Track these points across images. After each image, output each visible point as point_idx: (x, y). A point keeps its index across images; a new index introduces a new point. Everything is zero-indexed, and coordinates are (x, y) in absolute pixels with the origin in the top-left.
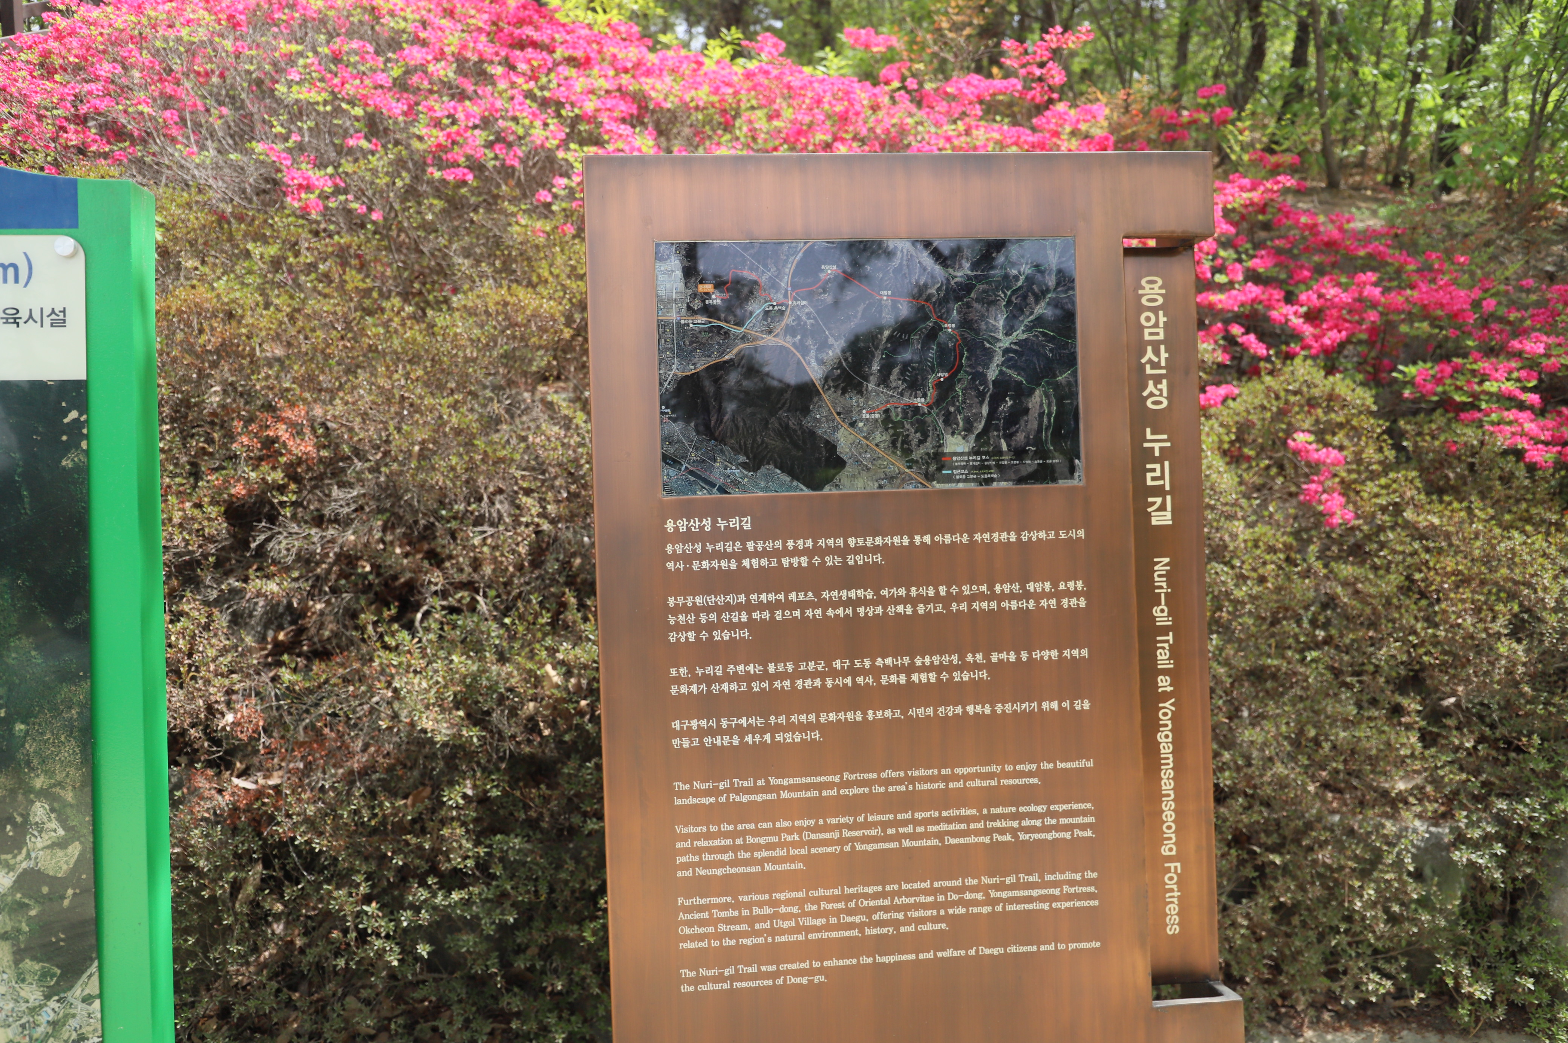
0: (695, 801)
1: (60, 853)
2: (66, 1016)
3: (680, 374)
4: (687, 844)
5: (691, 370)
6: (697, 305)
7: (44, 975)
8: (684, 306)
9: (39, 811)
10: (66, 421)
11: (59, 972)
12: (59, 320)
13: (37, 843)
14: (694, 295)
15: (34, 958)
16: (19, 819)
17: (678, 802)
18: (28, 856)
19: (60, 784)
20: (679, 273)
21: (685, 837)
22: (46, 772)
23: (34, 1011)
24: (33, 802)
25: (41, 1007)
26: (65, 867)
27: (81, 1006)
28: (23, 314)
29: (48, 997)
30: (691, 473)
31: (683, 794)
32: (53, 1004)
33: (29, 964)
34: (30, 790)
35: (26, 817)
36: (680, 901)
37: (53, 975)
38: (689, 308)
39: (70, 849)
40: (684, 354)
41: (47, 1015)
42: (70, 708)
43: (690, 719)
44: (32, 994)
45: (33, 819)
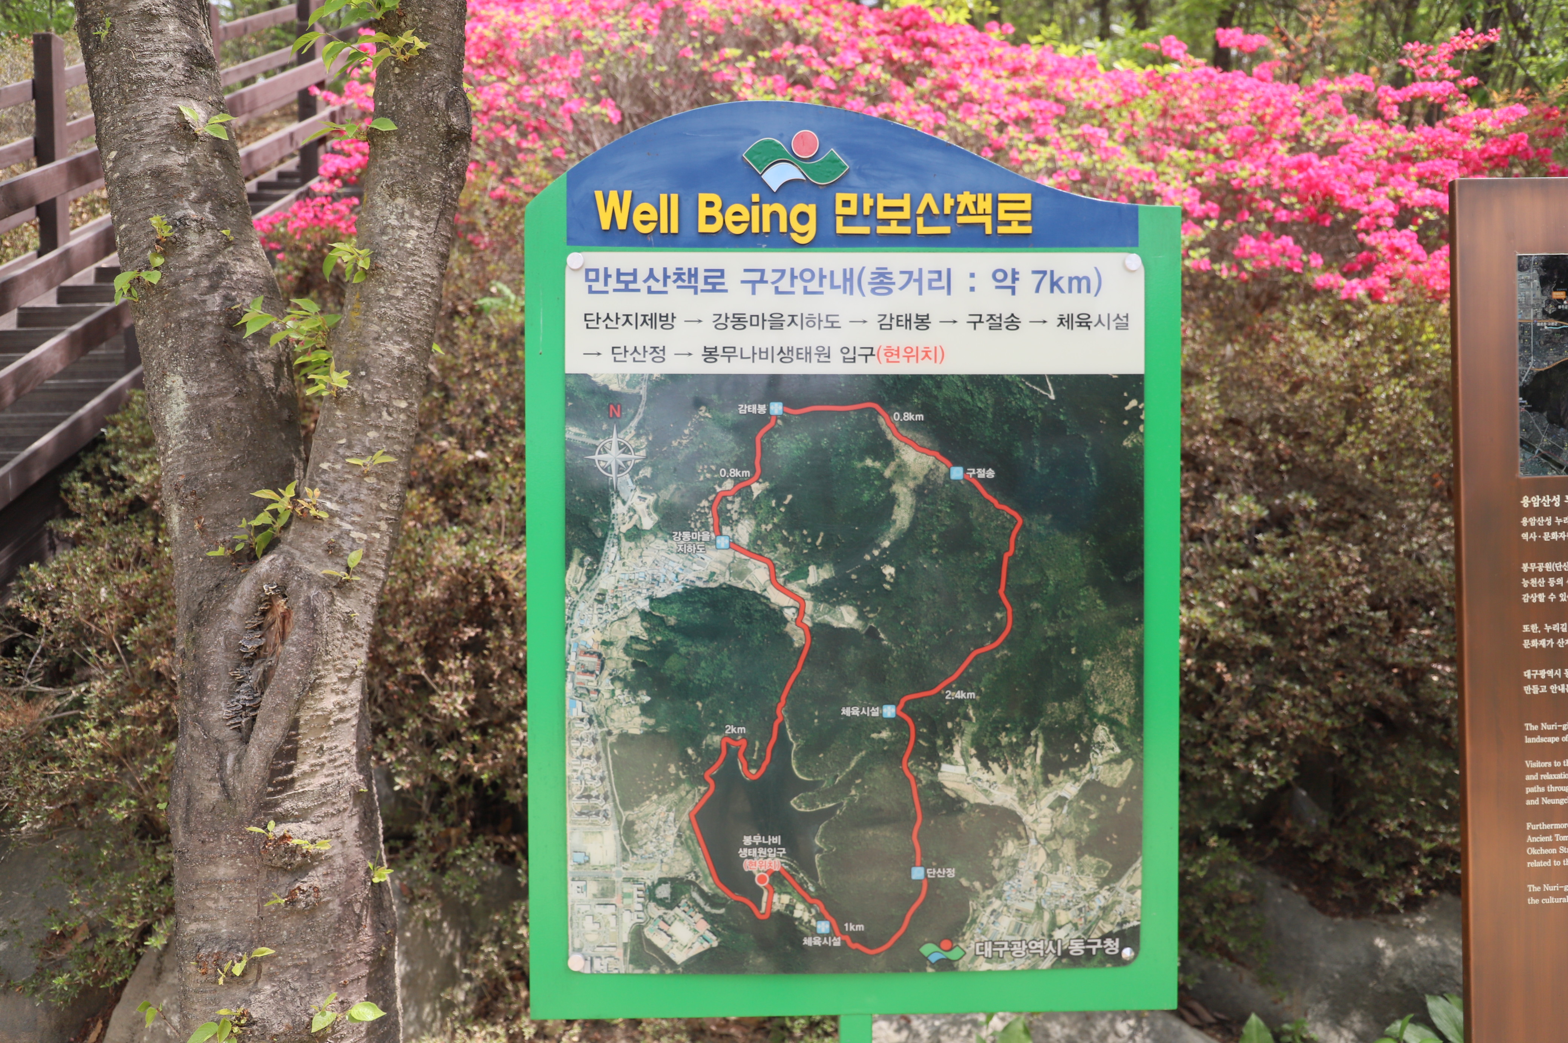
0: (1542, 740)
1: (1116, 767)
2: (1115, 903)
3: (1536, 370)
4: (1535, 777)
5: (1546, 366)
6: (1551, 310)
7: (1099, 868)
8: (1540, 311)
9: (1101, 733)
10: (1127, 408)
11: (1110, 866)
12: (1122, 323)
13: (1098, 758)
14: (1549, 301)
15: (1092, 854)
16: (1084, 739)
17: (1528, 740)
18: (1091, 770)
19: (1118, 711)
20: (1537, 282)
21: (1533, 771)
22: (1107, 700)
23: (1090, 897)
24: (1095, 725)
25: (1095, 894)
26: (1120, 780)
27: (1126, 895)
28: (1094, 319)
29: (1101, 886)
30: (1544, 456)
31: (1532, 734)
32: (1104, 892)
33: (1087, 859)
34: (1094, 715)
35: (1090, 738)
36: (1529, 825)
37: (1105, 868)
38: (1544, 312)
39: (1125, 764)
40: (1539, 353)
41: (1099, 901)
42: (1127, 647)
43: (1539, 668)
44: (1089, 883)
45: (1096, 739)
